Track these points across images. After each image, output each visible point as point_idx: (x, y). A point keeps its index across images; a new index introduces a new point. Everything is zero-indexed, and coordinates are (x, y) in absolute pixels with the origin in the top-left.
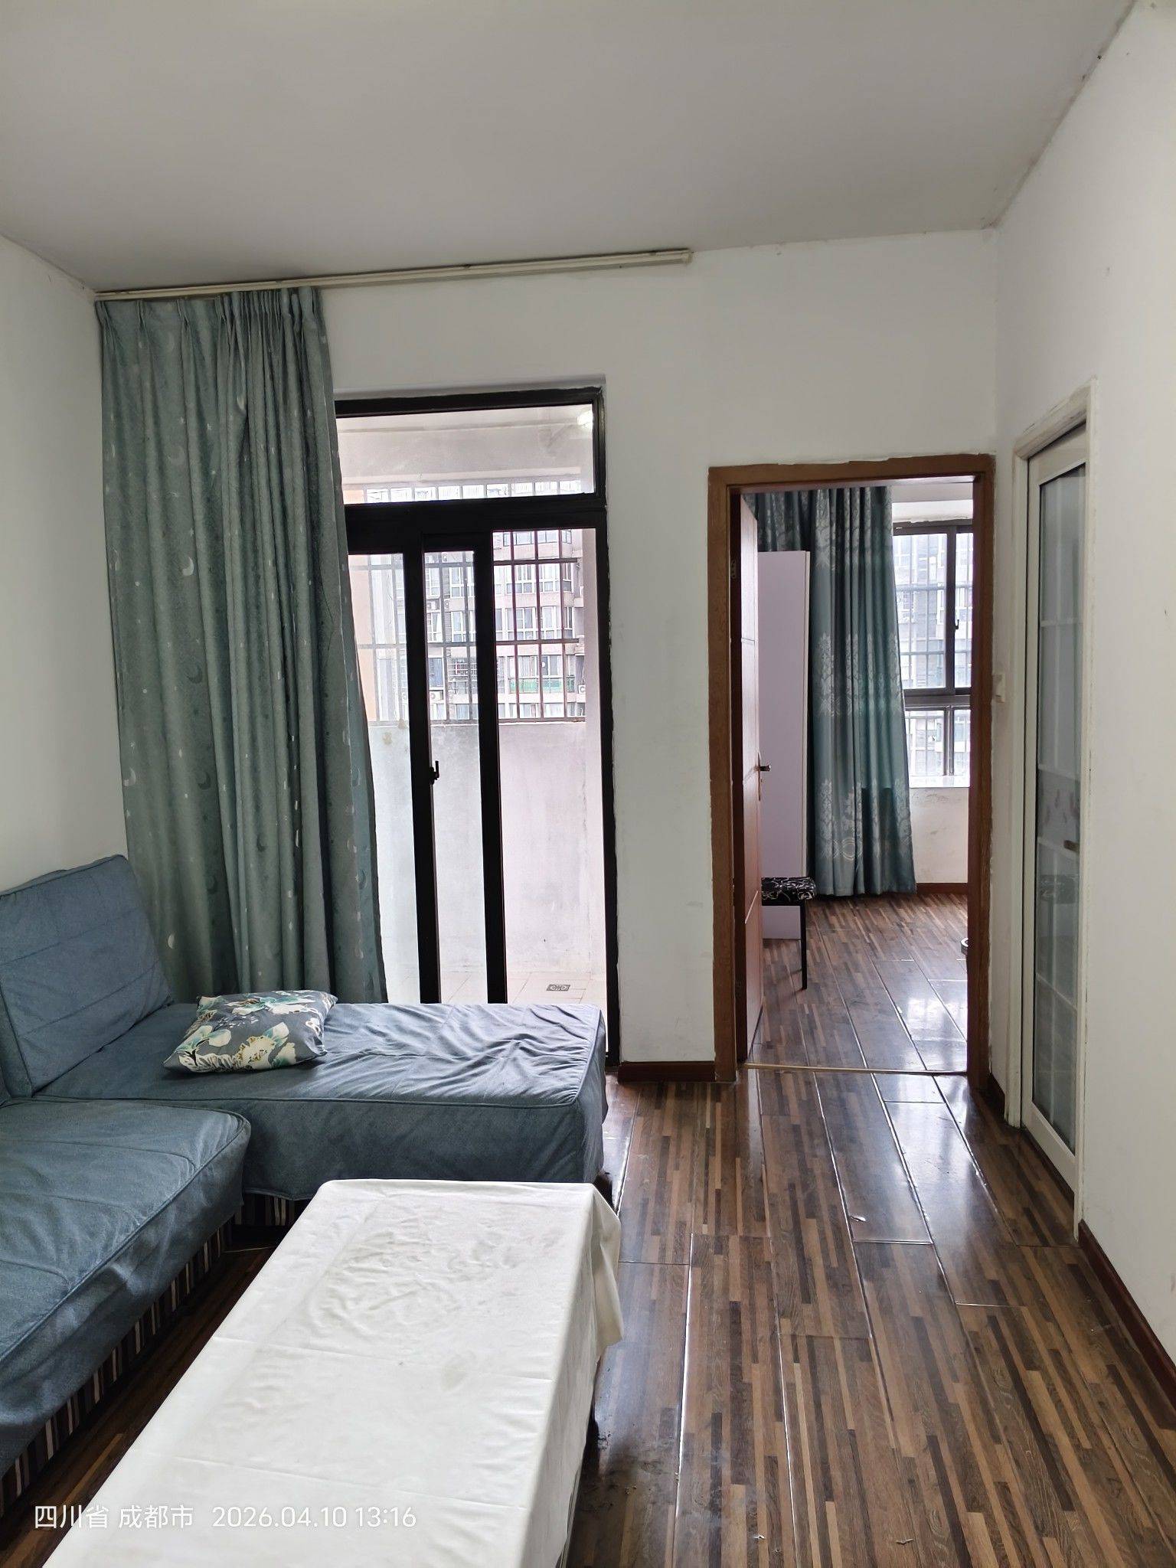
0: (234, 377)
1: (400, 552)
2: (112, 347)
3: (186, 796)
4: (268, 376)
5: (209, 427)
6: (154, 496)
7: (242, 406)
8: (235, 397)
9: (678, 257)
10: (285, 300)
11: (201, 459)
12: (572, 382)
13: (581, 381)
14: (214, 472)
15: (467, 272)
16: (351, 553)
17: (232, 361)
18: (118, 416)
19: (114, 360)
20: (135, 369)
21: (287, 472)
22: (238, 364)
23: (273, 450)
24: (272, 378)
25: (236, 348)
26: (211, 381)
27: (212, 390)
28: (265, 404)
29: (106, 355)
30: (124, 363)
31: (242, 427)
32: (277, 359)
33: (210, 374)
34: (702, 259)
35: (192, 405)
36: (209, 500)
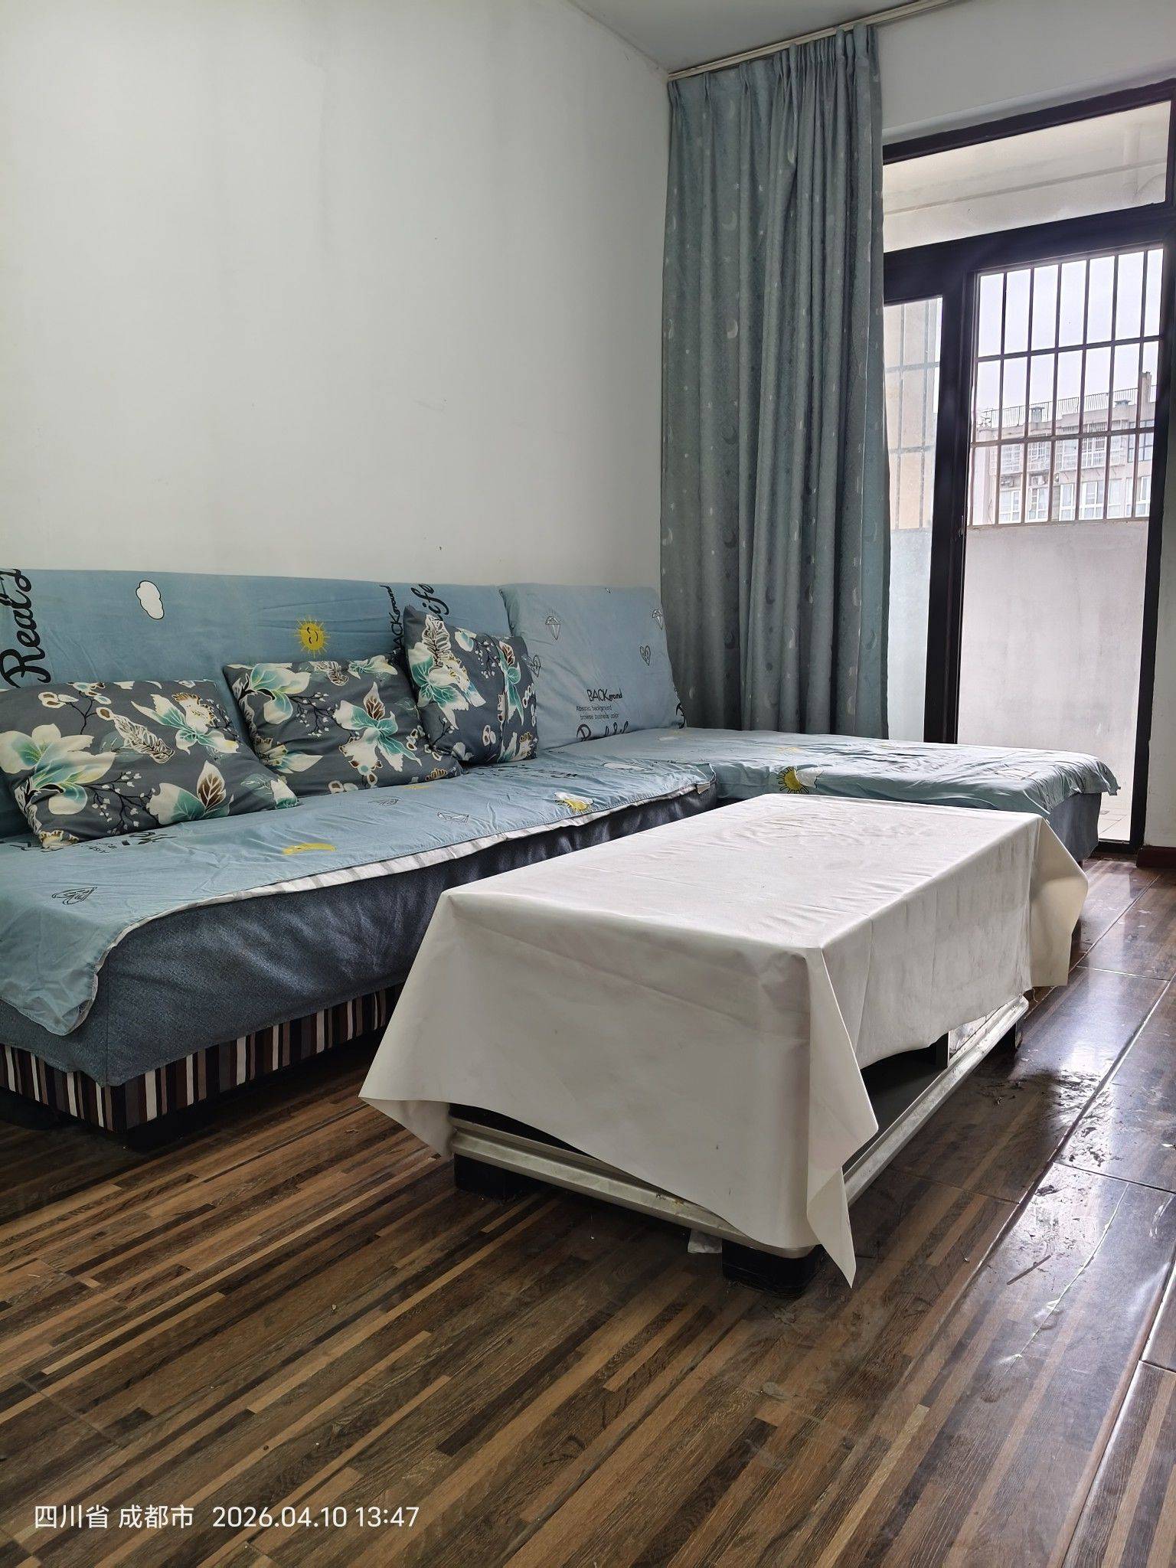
0: (787, 131)
2: (680, 123)
3: (713, 552)
4: (818, 124)
5: (761, 188)
6: (707, 261)
7: (792, 161)
8: (786, 150)
10: (840, 44)
11: (751, 218)
14: (762, 233)
16: (886, 303)
17: (785, 114)
18: (681, 189)
19: (680, 137)
20: (699, 142)
21: (830, 219)
22: (791, 119)
23: (817, 199)
24: (823, 126)
25: (791, 102)
26: (765, 142)
27: (765, 150)
28: (814, 153)
29: (674, 132)
30: (689, 138)
31: (791, 181)
32: (829, 106)
33: (764, 134)
35: (746, 167)
36: (754, 260)
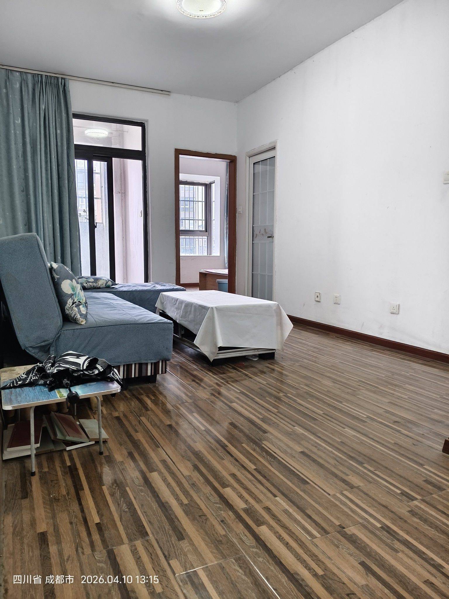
0: (42, 99)
1: (86, 160)
7: (44, 109)
8: (42, 105)
9: (168, 93)
10: (60, 80)
12: (137, 120)
13: (140, 120)
15: (113, 85)
16: (76, 159)
17: (41, 95)
22: (43, 96)
34: (173, 95)
